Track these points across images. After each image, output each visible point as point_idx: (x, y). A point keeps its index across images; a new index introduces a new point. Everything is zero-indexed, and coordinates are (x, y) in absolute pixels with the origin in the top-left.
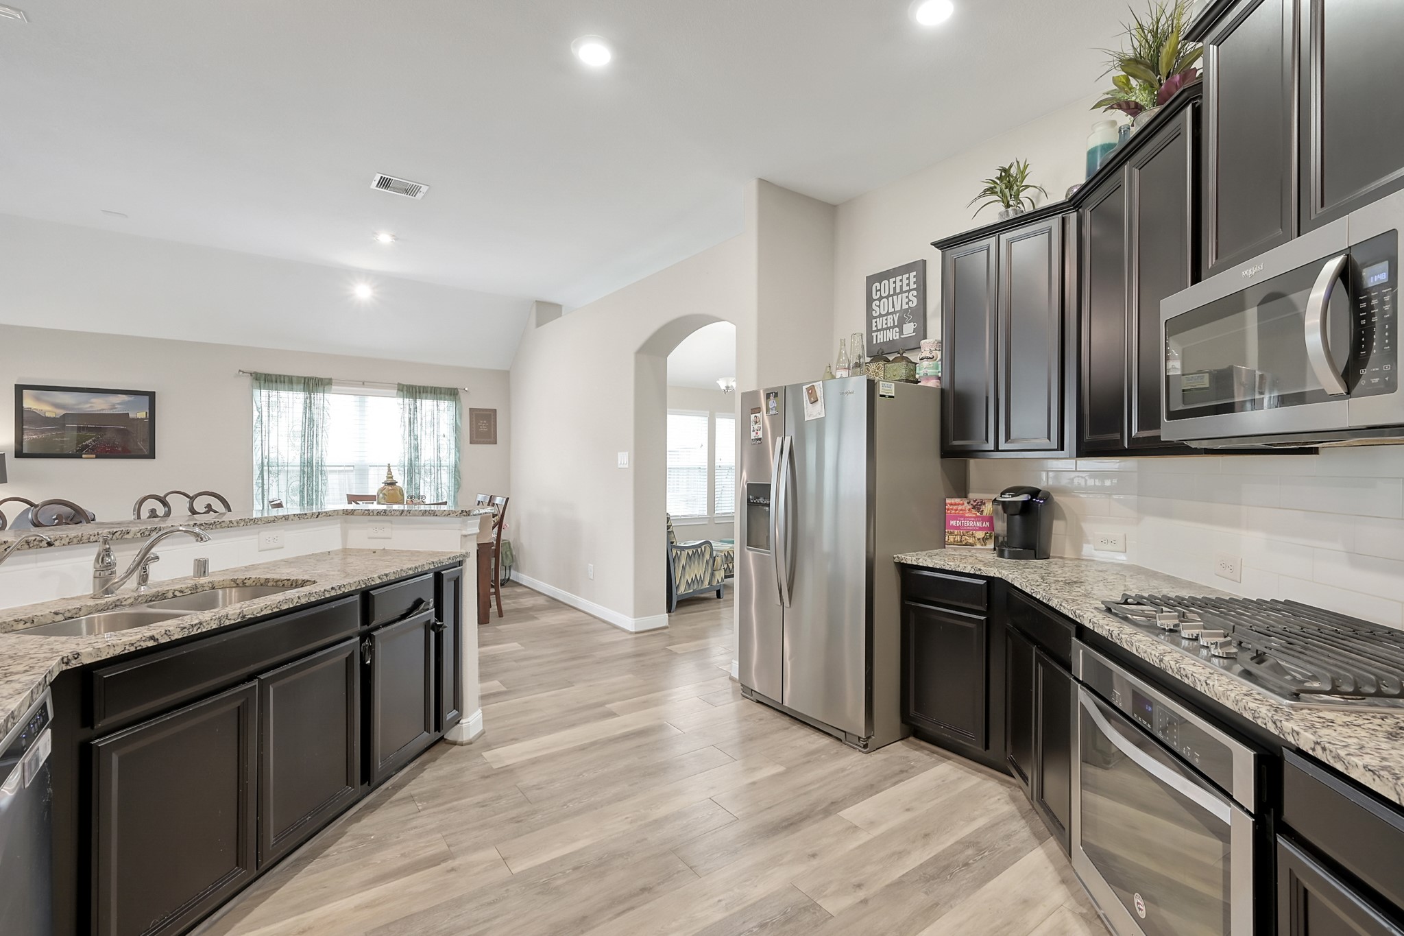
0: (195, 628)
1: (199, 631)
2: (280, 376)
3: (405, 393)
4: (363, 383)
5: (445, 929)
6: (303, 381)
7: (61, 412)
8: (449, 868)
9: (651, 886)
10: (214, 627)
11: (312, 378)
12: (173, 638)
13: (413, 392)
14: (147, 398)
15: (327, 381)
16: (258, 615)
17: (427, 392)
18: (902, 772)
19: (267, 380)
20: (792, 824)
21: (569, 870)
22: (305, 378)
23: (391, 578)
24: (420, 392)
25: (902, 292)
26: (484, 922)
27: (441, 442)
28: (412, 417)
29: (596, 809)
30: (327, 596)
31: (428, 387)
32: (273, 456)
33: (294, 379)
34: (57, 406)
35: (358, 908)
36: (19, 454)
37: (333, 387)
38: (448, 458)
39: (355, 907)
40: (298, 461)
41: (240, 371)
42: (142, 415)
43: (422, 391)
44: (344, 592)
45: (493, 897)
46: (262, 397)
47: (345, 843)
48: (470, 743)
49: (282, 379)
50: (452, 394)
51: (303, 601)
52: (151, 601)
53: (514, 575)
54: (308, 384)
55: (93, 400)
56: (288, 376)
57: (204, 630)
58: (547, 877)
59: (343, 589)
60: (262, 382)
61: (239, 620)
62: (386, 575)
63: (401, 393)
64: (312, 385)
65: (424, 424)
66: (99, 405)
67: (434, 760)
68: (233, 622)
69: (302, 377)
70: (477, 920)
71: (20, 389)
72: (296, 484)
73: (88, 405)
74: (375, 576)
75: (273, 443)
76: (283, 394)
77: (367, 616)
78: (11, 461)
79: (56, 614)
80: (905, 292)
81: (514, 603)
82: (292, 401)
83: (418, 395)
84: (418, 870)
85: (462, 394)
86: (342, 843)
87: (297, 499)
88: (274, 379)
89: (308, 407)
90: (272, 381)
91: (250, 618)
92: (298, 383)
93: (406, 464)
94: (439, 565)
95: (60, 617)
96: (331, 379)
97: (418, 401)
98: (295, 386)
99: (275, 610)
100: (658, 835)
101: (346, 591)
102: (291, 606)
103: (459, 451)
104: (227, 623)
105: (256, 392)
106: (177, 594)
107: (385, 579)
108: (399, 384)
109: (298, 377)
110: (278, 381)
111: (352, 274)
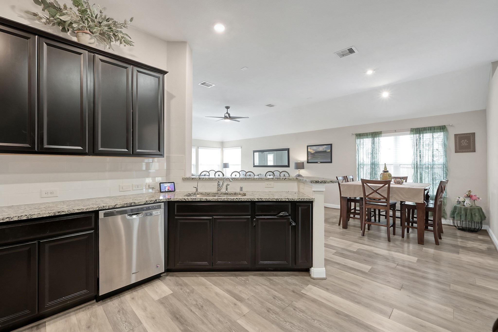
0: (194, 199)
1: (195, 200)
2: (364, 133)
3: (414, 132)
4: (395, 131)
5: (207, 314)
6: (371, 134)
7: (314, 151)
8: (236, 303)
10: (199, 200)
11: (374, 132)
12: (189, 200)
13: (419, 131)
14: (330, 146)
15: (380, 132)
17: (426, 130)
19: (360, 136)
22: (372, 133)
24: (422, 131)
26: (210, 322)
27: (434, 153)
28: (418, 142)
31: (427, 127)
32: (362, 161)
34: (313, 150)
36: (308, 162)
37: (382, 135)
38: (440, 160)
40: (369, 163)
41: (352, 134)
42: (329, 151)
43: (423, 130)
45: (222, 320)
46: (358, 141)
49: (364, 134)
50: (442, 128)
52: (225, 194)
54: (373, 135)
55: (320, 148)
56: (366, 133)
60: (358, 136)
63: (413, 132)
64: (375, 135)
65: (424, 145)
66: (321, 149)
69: (371, 133)
71: (308, 146)
72: (369, 171)
73: (319, 149)
75: (362, 157)
76: (364, 139)
77: (254, 210)
78: (306, 164)
82: (367, 141)
83: (421, 132)
85: (449, 129)
87: (370, 175)
88: (362, 135)
89: (373, 143)
90: (361, 136)
92: (370, 135)
93: (415, 164)
94: (292, 200)
96: (381, 132)
97: (422, 135)
98: (369, 137)
99: (216, 200)
101: (242, 200)
102: (221, 200)
103: (446, 157)
104: (202, 200)
107: (260, 200)
108: (411, 129)
109: (369, 133)
110: (363, 135)
111: (380, 89)
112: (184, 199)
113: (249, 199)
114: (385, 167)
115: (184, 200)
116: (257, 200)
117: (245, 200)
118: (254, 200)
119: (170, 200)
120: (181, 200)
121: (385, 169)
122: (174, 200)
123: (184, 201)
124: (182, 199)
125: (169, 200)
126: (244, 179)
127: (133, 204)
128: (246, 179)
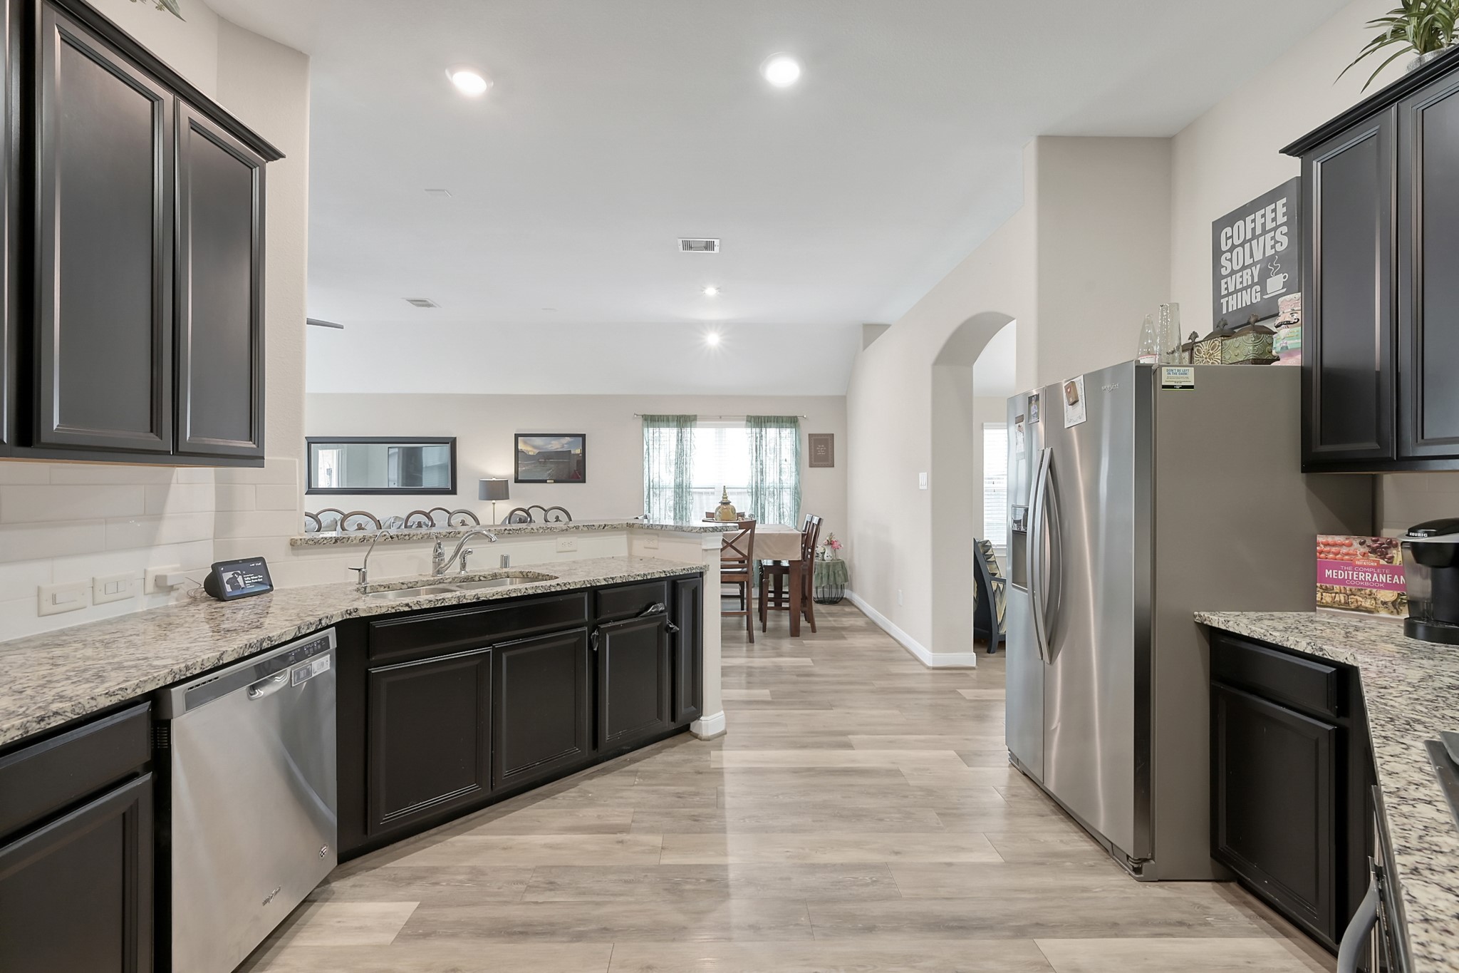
0: (440, 602)
1: (443, 605)
2: (661, 416)
3: (753, 423)
4: (721, 417)
5: (584, 888)
6: (676, 419)
7: (537, 451)
8: (620, 840)
9: (761, 927)
10: (454, 603)
11: (682, 416)
12: (423, 607)
13: (759, 422)
14: (581, 439)
15: (693, 417)
16: (491, 598)
17: (771, 422)
18: (1181, 923)
19: (653, 420)
20: (961, 927)
21: (703, 879)
22: (677, 416)
23: (618, 582)
24: (765, 422)
25: (1264, 232)
26: (612, 895)
27: (782, 466)
28: (758, 444)
29: (767, 832)
30: (553, 590)
31: (771, 417)
32: (656, 480)
33: (670, 418)
34: (534, 447)
35: (547, 846)
36: (517, 481)
37: (698, 422)
38: (789, 480)
39: (545, 844)
40: (672, 485)
41: (634, 414)
42: (578, 451)
44: (569, 589)
45: (632, 877)
46: (650, 432)
47: (572, 793)
48: (708, 739)
49: (662, 418)
50: (792, 421)
51: (531, 592)
52: (463, 582)
53: (847, 594)
54: (680, 421)
55: (553, 442)
56: (666, 416)
57: (446, 604)
58: (682, 878)
59: (568, 586)
60: (649, 422)
61: (475, 600)
62: (613, 578)
63: (750, 424)
64: (683, 421)
65: (768, 451)
66: (555, 445)
67: (673, 746)
68: (469, 601)
69: (675, 415)
70: (608, 891)
71: (517, 436)
72: (672, 503)
73: (550, 446)
74: (600, 578)
75: (656, 470)
76: (663, 430)
77: (595, 610)
78: (511, 483)
79: (403, 584)
80: (1270, 231)
81: (835, 621)
82: (668, 434)
83: (763, 424)
84: (599, 833)
85: (801, 421)
86: (570, 792)
87: (672, 514)
88: (657, 418)
89: (680, 440)
90: (656, 421)
91: (483, 600)
92: (673, 421)
93: (754, 486)
94: (672, 574)
95: (405, 586)
96: (696, 416)
97: (764, 430)
98: (671, 424)
99: (505, 596)
100: (805, 879)
101: (571, 588)
102: (519, 595)
103: (798, 474)
104: (465, 601)
105: (646, 430)
106: (482, 578)
107: (611, 582)
108: (748, 416)
109: (673, 416)
110: (660, 420)
111: (701, 326)
112: (407, 605)
113: (586, 582)
114: (725, 494)
115: (407, 609)
116: (604, 583)
117: (578, 586)
118: (598, 584)
119: (354, 615)
120: (393, 611)
121: (723, 498)
122: (371, 614)
123: (404, 612)
124: (397, 608)
125: (350, 614)
126: (507, 532)
127: (265, 645)
128: (511, 532)
